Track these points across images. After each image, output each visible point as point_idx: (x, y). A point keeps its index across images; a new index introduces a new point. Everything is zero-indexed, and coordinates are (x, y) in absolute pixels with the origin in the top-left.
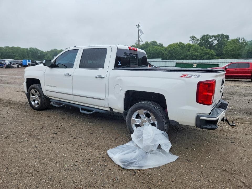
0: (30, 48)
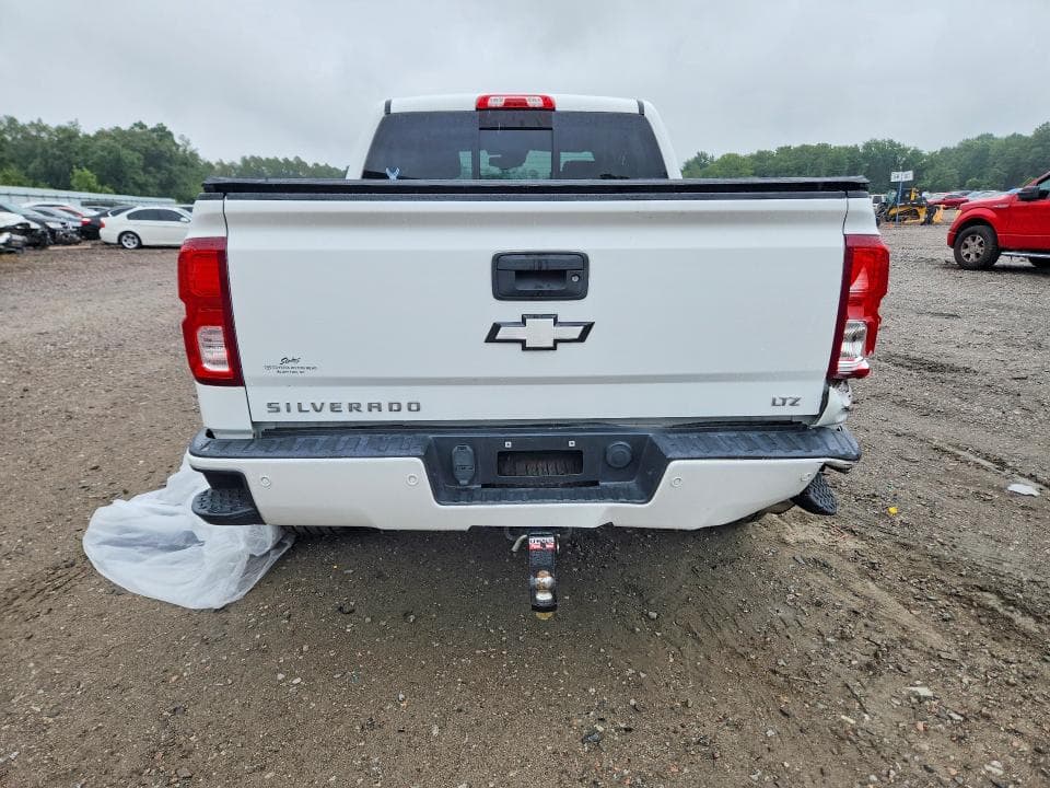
0: (868, 146)
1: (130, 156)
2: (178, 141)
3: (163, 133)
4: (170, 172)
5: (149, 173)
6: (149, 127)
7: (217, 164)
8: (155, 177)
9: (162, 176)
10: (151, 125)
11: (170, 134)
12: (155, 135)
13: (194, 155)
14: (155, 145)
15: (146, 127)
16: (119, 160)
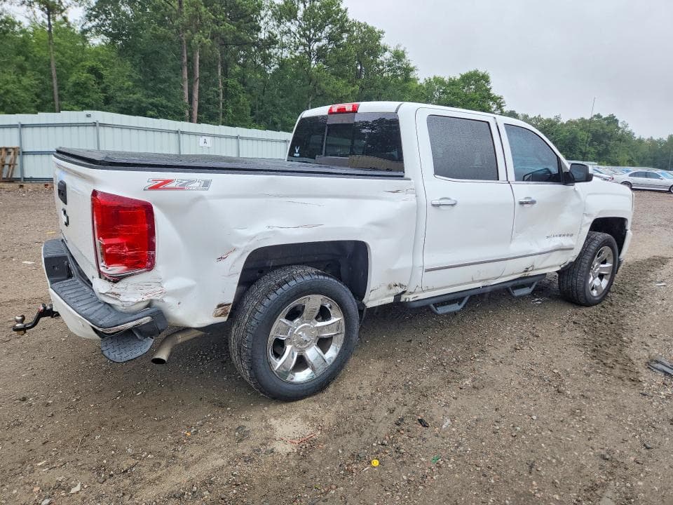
1: (583, 135)
2: (620, 125)
3: (612, 120)
4: (607, 145)
5: (593, 145)
6: (603, 117)
7: (648, 140)
8: (596, 148)
9: (600, 148)
10: (605, 115)
11: (617, 121)
12: (606, 122)
13: (630, 134)
14: (602, 128)
15: (601, 117)
16: (575, 138)
